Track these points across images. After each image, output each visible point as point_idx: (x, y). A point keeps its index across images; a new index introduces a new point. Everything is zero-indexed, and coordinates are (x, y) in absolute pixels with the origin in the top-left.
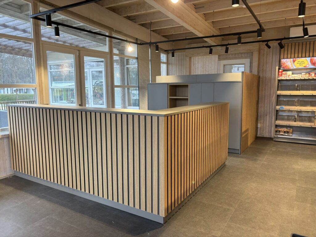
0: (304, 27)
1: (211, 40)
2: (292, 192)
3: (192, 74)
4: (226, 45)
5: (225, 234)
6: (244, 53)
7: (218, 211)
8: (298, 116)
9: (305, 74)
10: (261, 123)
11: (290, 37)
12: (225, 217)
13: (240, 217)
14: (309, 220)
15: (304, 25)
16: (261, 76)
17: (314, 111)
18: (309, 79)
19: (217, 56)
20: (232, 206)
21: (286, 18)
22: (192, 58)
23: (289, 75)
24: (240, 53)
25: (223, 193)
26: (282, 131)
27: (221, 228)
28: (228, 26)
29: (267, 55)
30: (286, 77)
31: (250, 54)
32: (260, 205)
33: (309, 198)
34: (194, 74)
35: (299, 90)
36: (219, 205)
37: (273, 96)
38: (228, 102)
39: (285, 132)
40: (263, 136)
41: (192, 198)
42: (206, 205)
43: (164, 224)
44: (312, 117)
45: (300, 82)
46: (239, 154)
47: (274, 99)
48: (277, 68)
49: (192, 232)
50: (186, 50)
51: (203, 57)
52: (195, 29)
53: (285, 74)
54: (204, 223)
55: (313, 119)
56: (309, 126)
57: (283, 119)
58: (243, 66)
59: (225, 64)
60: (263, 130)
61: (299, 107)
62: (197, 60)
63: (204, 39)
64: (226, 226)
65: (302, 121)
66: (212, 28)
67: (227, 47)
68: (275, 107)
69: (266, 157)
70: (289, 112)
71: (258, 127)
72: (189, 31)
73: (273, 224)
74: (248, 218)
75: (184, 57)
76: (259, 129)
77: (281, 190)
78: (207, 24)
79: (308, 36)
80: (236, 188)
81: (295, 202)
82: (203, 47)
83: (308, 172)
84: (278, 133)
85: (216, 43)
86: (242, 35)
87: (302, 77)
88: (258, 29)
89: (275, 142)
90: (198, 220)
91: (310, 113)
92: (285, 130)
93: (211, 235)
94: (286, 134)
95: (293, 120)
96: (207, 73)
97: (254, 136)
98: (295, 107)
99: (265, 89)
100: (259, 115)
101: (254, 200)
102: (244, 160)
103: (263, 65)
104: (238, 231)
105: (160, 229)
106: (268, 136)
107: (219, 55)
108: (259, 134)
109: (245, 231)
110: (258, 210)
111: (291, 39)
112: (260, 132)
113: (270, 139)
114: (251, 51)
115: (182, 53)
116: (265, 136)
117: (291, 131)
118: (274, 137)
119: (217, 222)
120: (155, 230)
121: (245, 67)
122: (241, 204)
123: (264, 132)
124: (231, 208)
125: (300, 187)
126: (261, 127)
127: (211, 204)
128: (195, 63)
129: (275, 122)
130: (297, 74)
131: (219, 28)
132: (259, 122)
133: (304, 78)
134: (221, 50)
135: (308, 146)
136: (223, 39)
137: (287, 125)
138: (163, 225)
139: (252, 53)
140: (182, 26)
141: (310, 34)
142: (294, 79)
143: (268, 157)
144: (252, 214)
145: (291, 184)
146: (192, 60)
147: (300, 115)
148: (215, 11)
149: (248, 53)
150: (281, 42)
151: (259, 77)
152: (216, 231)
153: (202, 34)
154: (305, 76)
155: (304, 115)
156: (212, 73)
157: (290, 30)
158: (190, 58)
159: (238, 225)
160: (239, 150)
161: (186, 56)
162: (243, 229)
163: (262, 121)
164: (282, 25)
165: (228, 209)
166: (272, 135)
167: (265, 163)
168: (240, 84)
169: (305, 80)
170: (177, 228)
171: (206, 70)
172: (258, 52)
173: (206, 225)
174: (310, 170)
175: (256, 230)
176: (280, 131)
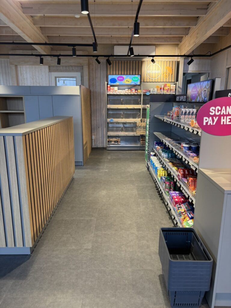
0: (130, 47)
1: (41, 48)
2: (134, 191)
3: (21, 85)
4: (58, 56)
5: (96, 244)
6: (75, 66)
7: (82, 224)
8: (124, 126)
9: (128, 89)
10: (94, 135)
11: (115, 54)
12: (90, 228)
13: (103, 224)
14: (153, 212)
15: (130, 45)
16: (92, 90)
17: (136, 122)
18: (131, 94)
19: (47, 67)
20: (93, 216)
21: (112, 36)
22: (19, 66)
23: (115, 91)
24: (71, 66)
25: (81, 206)
26: (112, 141)
27: (90, 240)
28: (59, 35)
29: (96, 70)
30: (113, 92)
31: (80, 68)
32: (115, 209)
33: (147, 194)
34: (23, 85)
35: (124, 105)
36: (81, 219)
37: (103, 110)
38: (71, 116)
39: (115, 142)
40: (97, 147)
41: (52, 219)
42: (68, 221)
43: (31, 254)
44: (133, 127)
45: (124, 97)
46: (82, 165)
47: (104, 112)
48: (106, 83)
49: (65, 252)
50: (10, 56)
51: (31, 66)
52: (24, 33)
53: (113, 89)
54: (73, 240)
55: (134, 129)
56: (133, 135)
57: (112, 131)
58: (75, 79)
59: (56, 76)
60: (97, 141)
61: (124, 119)
62: (24, 69)
63: (33, 46)
64: (94, 237)
65: (126, 131)
66: (41, 34)
67: (59, 57)
68: (106, 120)
69: (106, 165)
70: (117, 124)
71: (93, 138)
72: (17, 34)
73: (129, 222)
74: (109, 223)
75: (9, 64)
76: (93, 140)
77: (126, 192)
78: (36, 29)
79: (133, 56)
80: (90, 199)
81: (139, 200)
82: (32, 55)
83: (139, 173)
84: (110, 143)
85: (46, 52)
86: (77, 47)
87: (125, 92)
88: (93, 43)
89: (108, 151)
90: (66, 239)
91: (132, 123)
92: (114, 139)
93: (83, 250)
94: (116, 143)
95: (120, 131)
96: (38, 85)
97: (91, 147)
98: (121, 119)
99: (96, 102)
100: (93, 127)
101: (108, 205)
102: (89, 170)
103: (93, 80)
104: (106, 237)
105: (28, 261)
106: (101, 147)
107: (49, 66)
108: (93, 145)
109: (111, 236)
110: (115, 213)
111: (115, 57)
112: (94, 143)
113: (104, 149)
114: (81, 64)
115: (5, 59)
116: (99, 147)
117: (119, 140)
118: (107, 147)
119: (85, 235)
120: (23, 264)
121: (76, 80)
122: (100, 212)
123: (98, 142)
124: (93, 218)
125: (138, 186)
126: (95, 138)
127: (73, 219)
128: (22, 72)
129: (106, 134)
130: (122, 89)
131: (47, 35)
132: (93, 134)
133: (127, 94)
134: (51, 60)
135: (133, 151)
136: (52, 48)
137: (117, 135)
138: (31, 256)
139: (83, 66)
140: (9, 27)
141: (135, 54)
142: (119, 94)
143: (107, 165)
144: (111, 219)
145: (132, 186)
146: (19, 69)
147: (125, 126)
148: (46, 15)
149: (78, 66)
150: (109, 59)
151: (90, 92)
152: (86, 244)
153: (31, 39)
154: (128, 92)
155: (127, 125)
156: (43, 85)
157: (114, 48)
158: (16, 66)
159: (104, 232)
160: (82, 162)
161: (11, 64)
162: (108, 234)
163: (95, 133)
164: (108, 42)
165: (91, 220)
166: (105, 146)
167: (107, 170)
168: (79, 98)
169: (128, 95)
170: (47, 254)
171: (36, 81)
172: (87, 66)
173: (76, 241)
174: (141, 171)
175: (119, 232)
176: (111, 141)
